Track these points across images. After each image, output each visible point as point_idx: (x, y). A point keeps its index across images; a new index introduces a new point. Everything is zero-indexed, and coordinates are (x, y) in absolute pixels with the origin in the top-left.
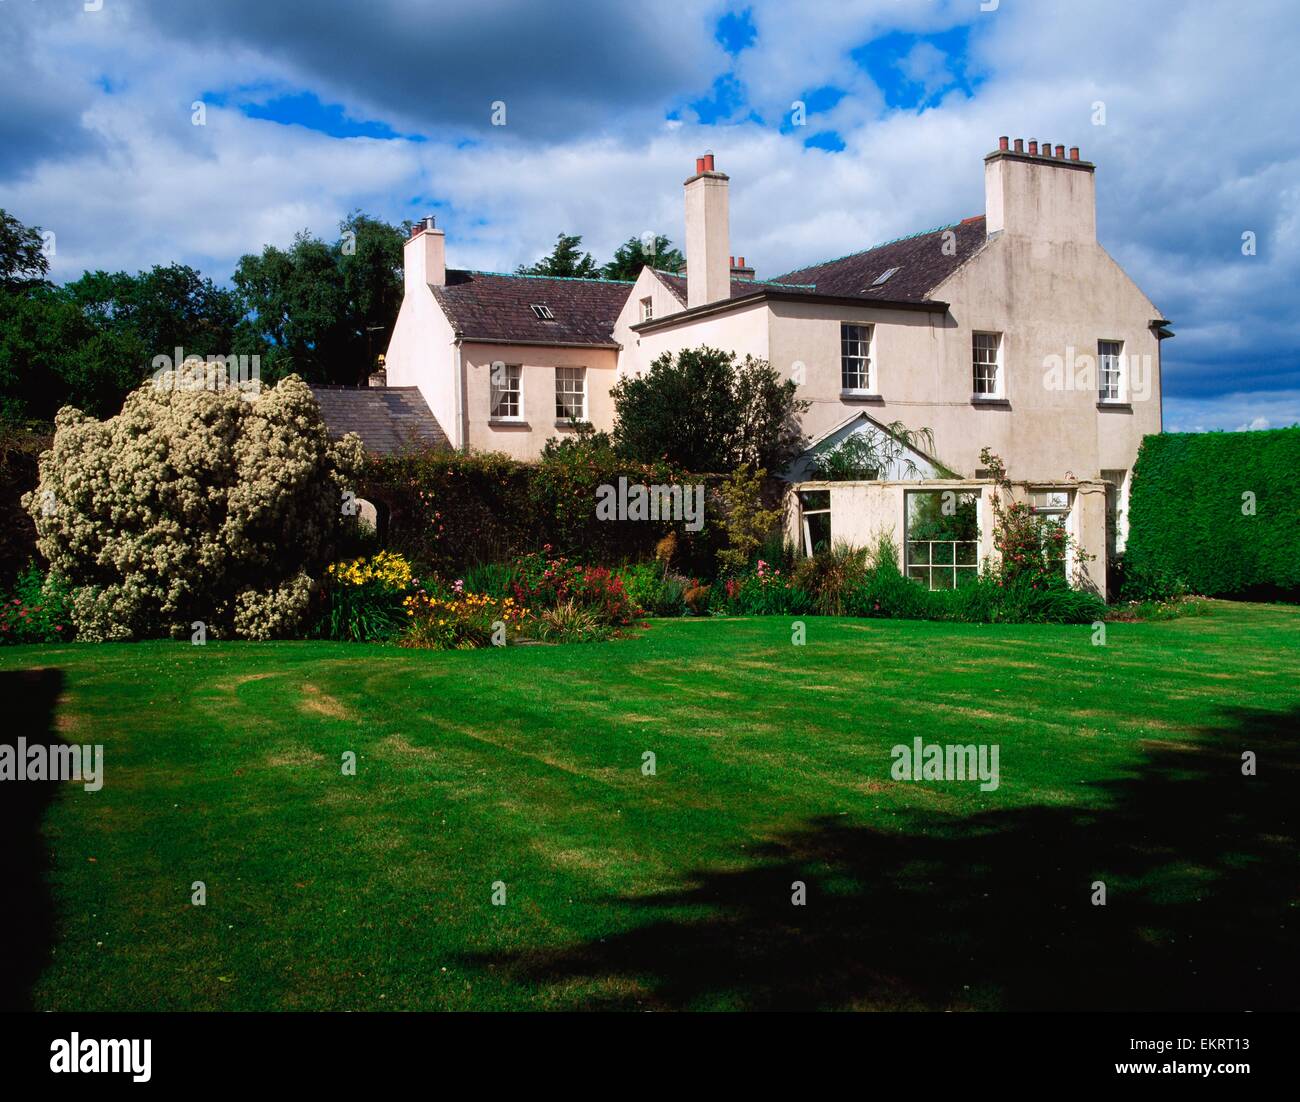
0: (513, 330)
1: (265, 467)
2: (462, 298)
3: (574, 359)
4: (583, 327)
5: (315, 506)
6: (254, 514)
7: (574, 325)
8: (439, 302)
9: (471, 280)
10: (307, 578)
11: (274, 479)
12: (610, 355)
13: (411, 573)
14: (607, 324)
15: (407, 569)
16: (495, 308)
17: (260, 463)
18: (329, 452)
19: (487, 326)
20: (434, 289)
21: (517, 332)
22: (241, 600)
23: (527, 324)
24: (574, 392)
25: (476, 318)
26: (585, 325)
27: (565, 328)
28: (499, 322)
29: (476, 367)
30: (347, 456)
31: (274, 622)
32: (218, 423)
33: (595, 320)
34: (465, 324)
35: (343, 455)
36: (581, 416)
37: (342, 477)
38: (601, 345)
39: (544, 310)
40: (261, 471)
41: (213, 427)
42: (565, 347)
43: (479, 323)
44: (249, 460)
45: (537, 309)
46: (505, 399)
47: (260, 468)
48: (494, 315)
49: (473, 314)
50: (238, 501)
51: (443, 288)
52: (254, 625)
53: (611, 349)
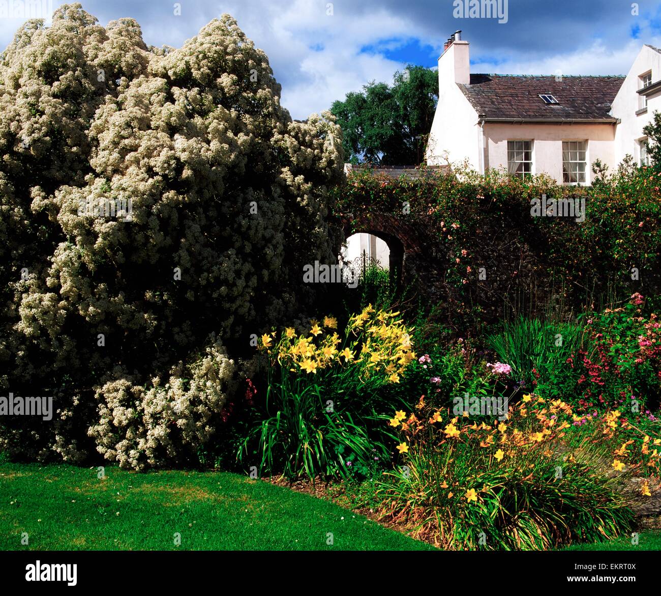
0: (526, 112)
1: (134, 148)
2: (483, 92)
3: (577, 133)
4: (584, 108)
5: (240, 225)
6: (106, 236)
7: (576, 107)
8: (465, 95)
9: (491, 80)
10: (220, 357)
11: (150, 172)
12: (608, 129)
13: (413, 348)
14: (603, 105)
15: (406, 341)
16: (511, 98)
17: (126, 141)
18: (277, 136)
19: (503, 110)
20: (461, 87)
21: (529, 113)
22: (101, 395)
23: (537, 108)
24: (578, 161)
25: (496, 105)
26: (586, 106)
27: (570, 110)
28: (514, 107)
29: (496, 143)
30: (310, 145)
31: (157, 440)
32: (65, 78)
33: (593, 103)
34: (487, 109)
35: (302, 143)
36: (584, 181)
37: (300, 178)
38: (600, 120)
39: (550, 97)
40: (128, 157)
41: (56, 84)
42: (570, 123)
43: (498, 108)
44: (106, 138)
45: (544, 97)
46: (519, 169)
47: (124, 152)
48: (510, 102)
49: (493, 103)
50: (74, 211)
51: (468, 86)
52: (125, 442)
53: (609, 123)
